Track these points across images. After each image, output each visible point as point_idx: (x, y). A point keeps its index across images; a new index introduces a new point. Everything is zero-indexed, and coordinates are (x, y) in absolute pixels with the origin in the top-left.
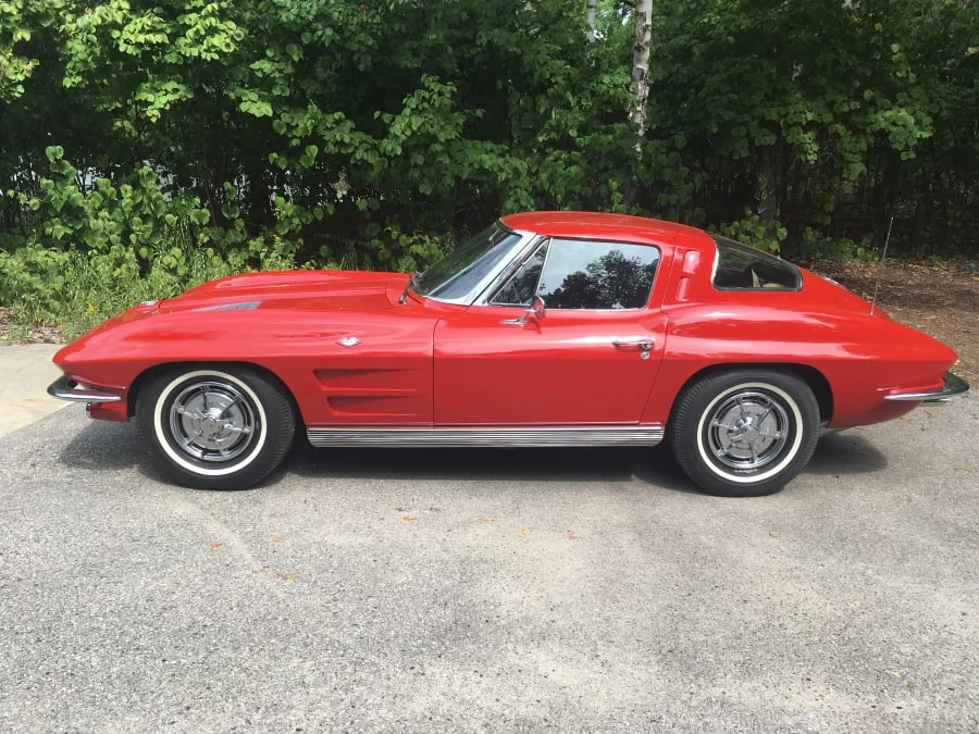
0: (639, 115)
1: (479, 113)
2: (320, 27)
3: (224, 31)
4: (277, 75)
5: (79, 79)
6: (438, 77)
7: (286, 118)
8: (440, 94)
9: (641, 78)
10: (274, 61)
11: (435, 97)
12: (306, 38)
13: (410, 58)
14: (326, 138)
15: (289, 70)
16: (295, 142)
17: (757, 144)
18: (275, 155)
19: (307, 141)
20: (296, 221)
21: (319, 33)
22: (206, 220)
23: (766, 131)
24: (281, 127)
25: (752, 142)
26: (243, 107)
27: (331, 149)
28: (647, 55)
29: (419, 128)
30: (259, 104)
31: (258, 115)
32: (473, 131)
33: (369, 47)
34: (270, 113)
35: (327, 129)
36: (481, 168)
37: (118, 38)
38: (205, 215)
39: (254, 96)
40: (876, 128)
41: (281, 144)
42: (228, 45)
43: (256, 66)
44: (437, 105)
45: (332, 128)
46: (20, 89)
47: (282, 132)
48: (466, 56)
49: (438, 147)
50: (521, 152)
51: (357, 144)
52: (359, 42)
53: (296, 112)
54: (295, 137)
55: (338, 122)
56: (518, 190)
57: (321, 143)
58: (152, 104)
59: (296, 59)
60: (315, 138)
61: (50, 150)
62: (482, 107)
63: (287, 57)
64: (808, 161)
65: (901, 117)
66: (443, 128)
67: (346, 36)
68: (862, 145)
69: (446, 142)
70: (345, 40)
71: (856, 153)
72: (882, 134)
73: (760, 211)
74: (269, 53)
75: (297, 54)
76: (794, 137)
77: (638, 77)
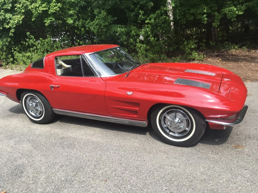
0: (170, 14)
2: (82, 2)
4: (74, 13)
5: (34, 19)
7: (77, 23)
10: (73, 11)
12: (79, 5)
15: (76, 12)
18: (76, 31)
19: (81, 27)
23: (191, 16)
24: (76, 25)
25: (187, 19)
26: (67, 22)
27: (87, 29)
34: (72, 22)
37: (38, 10)
39: (70, 19)
41: (77, 28)
42: (57, 9)
43: (69, 12)
45: (87, 24)
46: (21, 22)
49: (102, 27)
54: (79, 27)
56: (123, 36)
57: (85, 28)
58: (46, 23)
59: (77, 10)
60: (83, 26)
61: (27, 33)
62: (116, 17)
63: (75, 9)
64: (204, 23)
65: (231, 9)
66: (104, 23)
67: (91, 3)
68: (220, 17)
69: (104, 26)
70: (91, 4)
71: (218, 20)
72: (225, 14)
73: (194, 37)
74: (72, 9)
75: (77, 9)
76: (198, 17)
77: (168, 4)
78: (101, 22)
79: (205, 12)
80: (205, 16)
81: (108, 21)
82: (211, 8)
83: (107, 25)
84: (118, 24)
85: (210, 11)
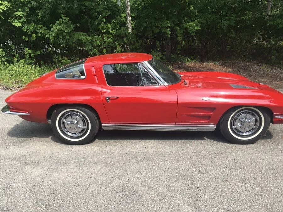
0: (129, 25)
1: (78, 25)
2: (33, 2)
3: (4, 4)
4: (22, 15)
6: (65, 15)
7: (26, 27)
8: (65, 20)
9: (128, 15)
10: (21, 12)
11: (64, 21)
12: (29, 5)
13: (62, 10)
14: (38, 32)
15: (25, 14)
16: (29, 33)
17: (154, 32)
18: (24, 37)
19: (32, 33)
20: (32, 54)
21: (33, 4)
22: (4, 55)
23: (157, 29)
24: (25, 29)
25: (153, 31)
26: (13, 24)
27: (39, 35)
28: (129, 8)
29: (59, 29)
30: (18, 23)
31: (17, 26)
32: (77, 29)
33: (49, 7)
34: (21, 26)
35: (38, 29)
36: (78, 39)
38: (4, 53)
39: (16, 21)
40: (185, 27)
41: (25, 34)
42: (4, 8)
43: (16, 13)
44: (64, 23)
45: (39, 29)
47: (25, 31)
48: (81, 9)
49: (65, 34)
50: (93, 35)
51: (46, 33)
52: (46, 6)
53: (29, 25)
54: (29, 32)
55: (41, 27)
56: (89, 45)
57: (36, 33)
60: (35, 32)
62: (79, 23)
63: (24, 11)
64: (168, 37)
65: (191, 24)
66: (66, 29)
67: (42, 4)
68: (182, 32)
69: (67, 33)
70: (42, 6)
71: (180, 34)
72: (186, 29)
73: (158, 50)
74: (20, 10)
75: (27, 10)
76: (163, 30)
77: (127, 15)
78: (63, 28)
79: (168, 26)
80: (169, 29)
81: (70, 27)
82: (173, 22)
83: (70, 31)
84: (80, 32)
85: (173, 25)
